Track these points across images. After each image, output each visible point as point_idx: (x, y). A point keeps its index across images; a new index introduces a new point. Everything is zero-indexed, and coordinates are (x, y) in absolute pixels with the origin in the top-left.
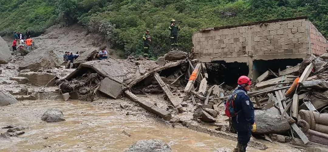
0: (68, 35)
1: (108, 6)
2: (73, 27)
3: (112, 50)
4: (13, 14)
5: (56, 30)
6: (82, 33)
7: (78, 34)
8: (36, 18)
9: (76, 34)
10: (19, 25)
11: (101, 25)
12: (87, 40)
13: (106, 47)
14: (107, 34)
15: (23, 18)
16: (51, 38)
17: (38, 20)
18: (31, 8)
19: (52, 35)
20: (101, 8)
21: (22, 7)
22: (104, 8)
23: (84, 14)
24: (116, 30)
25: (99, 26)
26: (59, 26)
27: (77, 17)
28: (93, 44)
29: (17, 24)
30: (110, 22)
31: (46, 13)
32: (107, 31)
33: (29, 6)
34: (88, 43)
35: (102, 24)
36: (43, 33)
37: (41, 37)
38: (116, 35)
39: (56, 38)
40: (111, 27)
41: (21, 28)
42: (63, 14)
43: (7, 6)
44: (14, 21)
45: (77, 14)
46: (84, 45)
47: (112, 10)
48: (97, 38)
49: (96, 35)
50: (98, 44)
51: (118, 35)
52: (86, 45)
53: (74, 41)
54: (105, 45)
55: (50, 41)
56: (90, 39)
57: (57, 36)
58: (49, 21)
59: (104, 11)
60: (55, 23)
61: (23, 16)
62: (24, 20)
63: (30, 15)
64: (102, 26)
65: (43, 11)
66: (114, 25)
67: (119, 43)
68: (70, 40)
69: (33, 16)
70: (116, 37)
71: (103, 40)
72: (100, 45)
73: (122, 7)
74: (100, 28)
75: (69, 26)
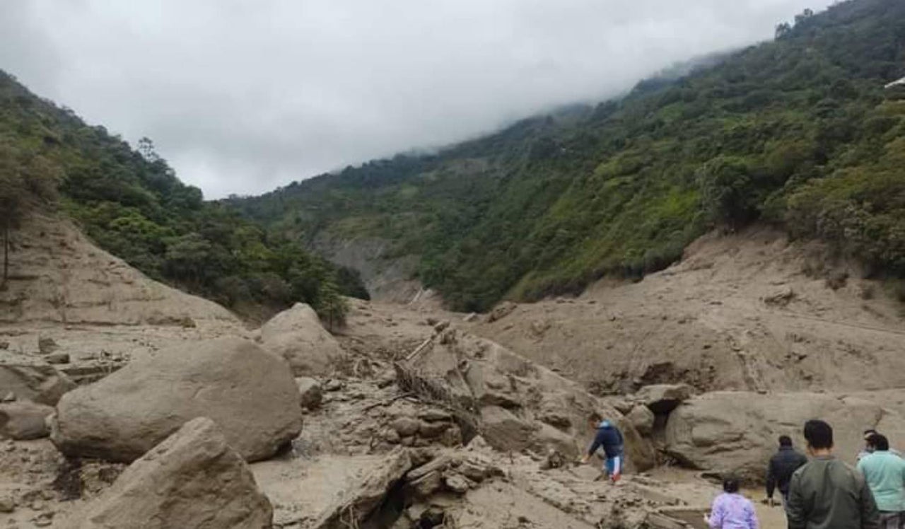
0: (738, 255)
1: (842, 155)
2: (751, 230)
3: (869, 283)
4: (615, 227)
5: (706, 247)
6: (775, 245)
7: (765, 248)
8: (662, 226)
9: (759, 249)
10: (629, 248)
11: (820, 215)
12: (786, 261)
13: (846, 276)
14: (845, 239)
15: (637, 231)
16: (697, 269)
17: (668, 228)
18: (649, 206)
19: (698, 260)
20: (822, 167)
21: (630, 208)
22: (831, 164)
23: (775, 193)
24: (874, 221)
25: (815, 218)
26: (715, 233)
27: (757, 203)
28: (804, 271)
29: (624, 247)
30: (852, 197)
31: (683, 210)
32: (845, 226)
33: (644, 201)
34: (787, 273)
35: (824, 211)
36: (678, 258)
37: (671, 269)
38: (876, 234)
39: (709, 267)
40: (856, 213)
41: (634, 254)
42: (719, 203)
43: (602, 213)
44: (620, 240)
45: (755, 196)
46: (778, 279)
47: (855, 164)
48: (817, 254)
49: (813, 245)
50: (820, 268)
51: (884, 234)
52: (784, 278)
53: (754, 269)
54: (842, 270)
55: (692, 277)
56: (794, 258)
57: (710, 261)
58: (690, 228)
59: (832, 170)
60: (703, 229)
61: (636, 226)
62: (637, 235)
63: (648, 222)
64: (826, 215)
65: (677, 206)
66: (866, 204)
67: (892, 258)
68: (742, 268)
69: (656, 222)
70: (879, 242)
71: (836, 256)
72: (827, 273)
73: (888, 145)
74: (819, 223)
75: (737, 231)
